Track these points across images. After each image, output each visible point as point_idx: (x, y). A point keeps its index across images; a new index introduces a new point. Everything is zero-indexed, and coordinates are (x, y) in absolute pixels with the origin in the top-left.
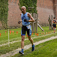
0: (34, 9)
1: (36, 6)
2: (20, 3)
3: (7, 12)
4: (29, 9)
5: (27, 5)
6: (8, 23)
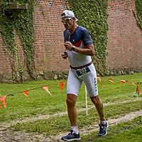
2: (138, 11)
6: (107, 61)
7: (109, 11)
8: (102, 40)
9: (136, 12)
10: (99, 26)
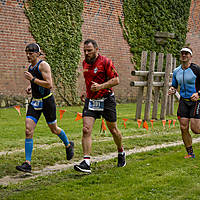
0: (177, 38)
1: (184, 31)
2: (126, 17)
3: (76, 46)
4: (158, 40)
5: (153, 24)
6: (77, 84)
7: (84, 16)
8: (73, 56)
9: (122, 20)
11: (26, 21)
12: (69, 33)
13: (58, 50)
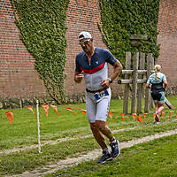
0: (149, 40)
1: (154, 33)
2: (104, 23)
3: (62, 50)
4: (133, 43)
5: (128, 28)
6: (64, 85)
8: (60, 60)
9: (101, 25)
10: (55, 42)
11: (17, 30)
12: (55, 39)
13: (46, 55)
